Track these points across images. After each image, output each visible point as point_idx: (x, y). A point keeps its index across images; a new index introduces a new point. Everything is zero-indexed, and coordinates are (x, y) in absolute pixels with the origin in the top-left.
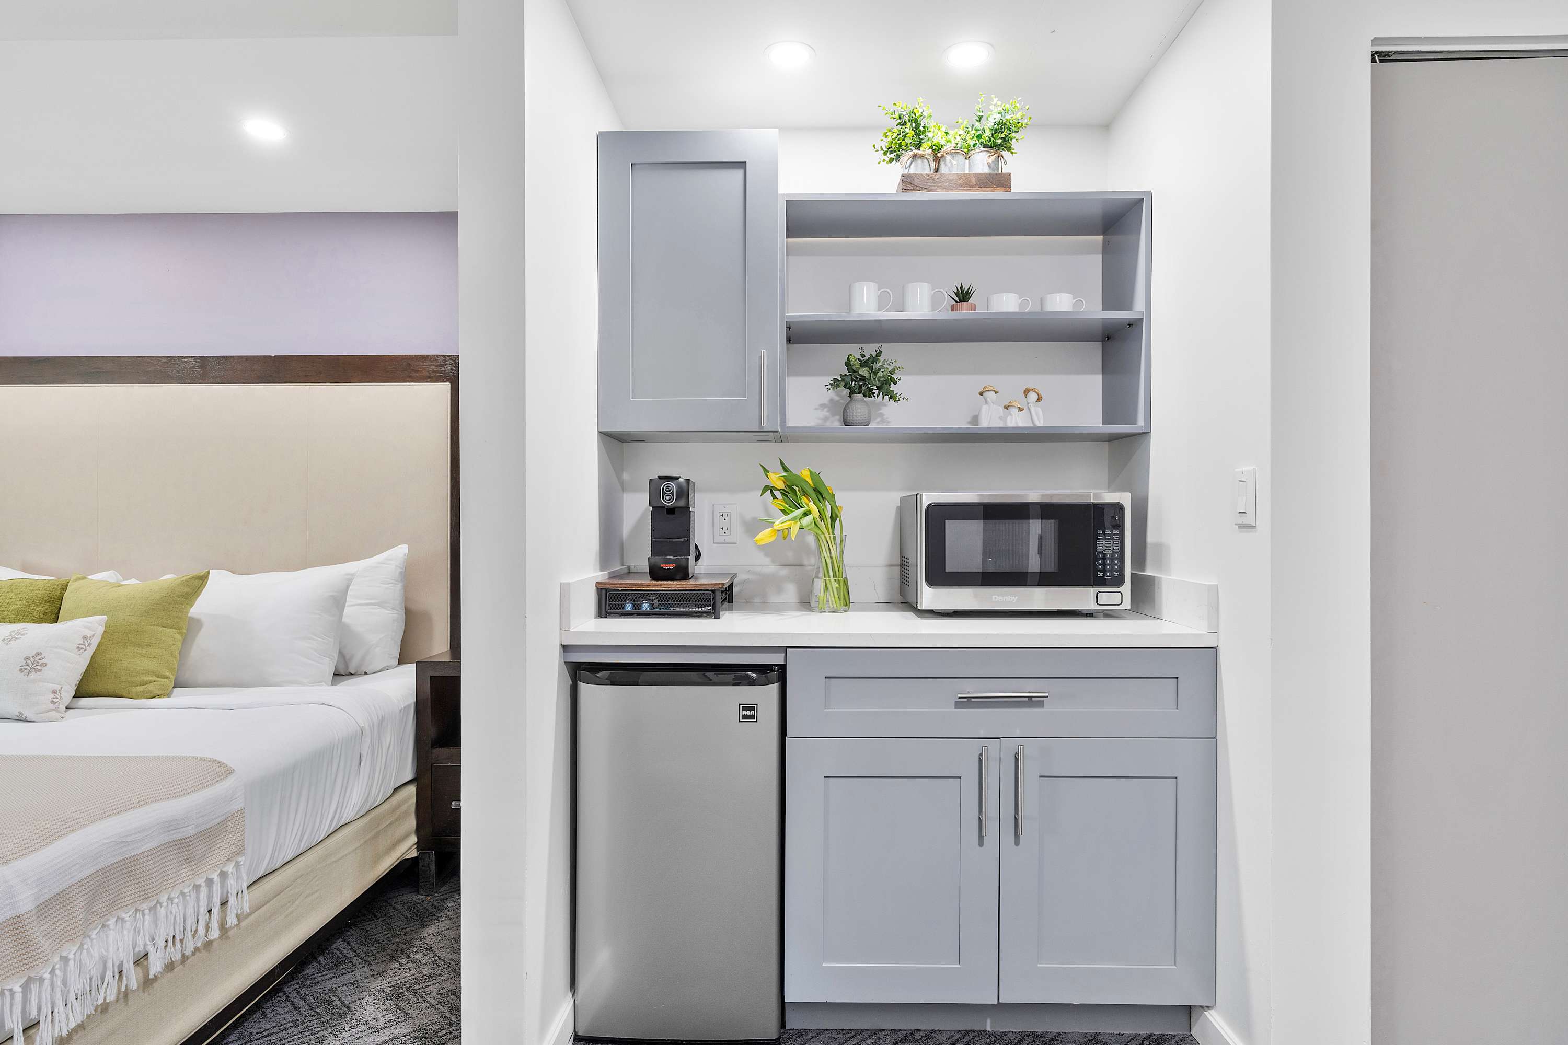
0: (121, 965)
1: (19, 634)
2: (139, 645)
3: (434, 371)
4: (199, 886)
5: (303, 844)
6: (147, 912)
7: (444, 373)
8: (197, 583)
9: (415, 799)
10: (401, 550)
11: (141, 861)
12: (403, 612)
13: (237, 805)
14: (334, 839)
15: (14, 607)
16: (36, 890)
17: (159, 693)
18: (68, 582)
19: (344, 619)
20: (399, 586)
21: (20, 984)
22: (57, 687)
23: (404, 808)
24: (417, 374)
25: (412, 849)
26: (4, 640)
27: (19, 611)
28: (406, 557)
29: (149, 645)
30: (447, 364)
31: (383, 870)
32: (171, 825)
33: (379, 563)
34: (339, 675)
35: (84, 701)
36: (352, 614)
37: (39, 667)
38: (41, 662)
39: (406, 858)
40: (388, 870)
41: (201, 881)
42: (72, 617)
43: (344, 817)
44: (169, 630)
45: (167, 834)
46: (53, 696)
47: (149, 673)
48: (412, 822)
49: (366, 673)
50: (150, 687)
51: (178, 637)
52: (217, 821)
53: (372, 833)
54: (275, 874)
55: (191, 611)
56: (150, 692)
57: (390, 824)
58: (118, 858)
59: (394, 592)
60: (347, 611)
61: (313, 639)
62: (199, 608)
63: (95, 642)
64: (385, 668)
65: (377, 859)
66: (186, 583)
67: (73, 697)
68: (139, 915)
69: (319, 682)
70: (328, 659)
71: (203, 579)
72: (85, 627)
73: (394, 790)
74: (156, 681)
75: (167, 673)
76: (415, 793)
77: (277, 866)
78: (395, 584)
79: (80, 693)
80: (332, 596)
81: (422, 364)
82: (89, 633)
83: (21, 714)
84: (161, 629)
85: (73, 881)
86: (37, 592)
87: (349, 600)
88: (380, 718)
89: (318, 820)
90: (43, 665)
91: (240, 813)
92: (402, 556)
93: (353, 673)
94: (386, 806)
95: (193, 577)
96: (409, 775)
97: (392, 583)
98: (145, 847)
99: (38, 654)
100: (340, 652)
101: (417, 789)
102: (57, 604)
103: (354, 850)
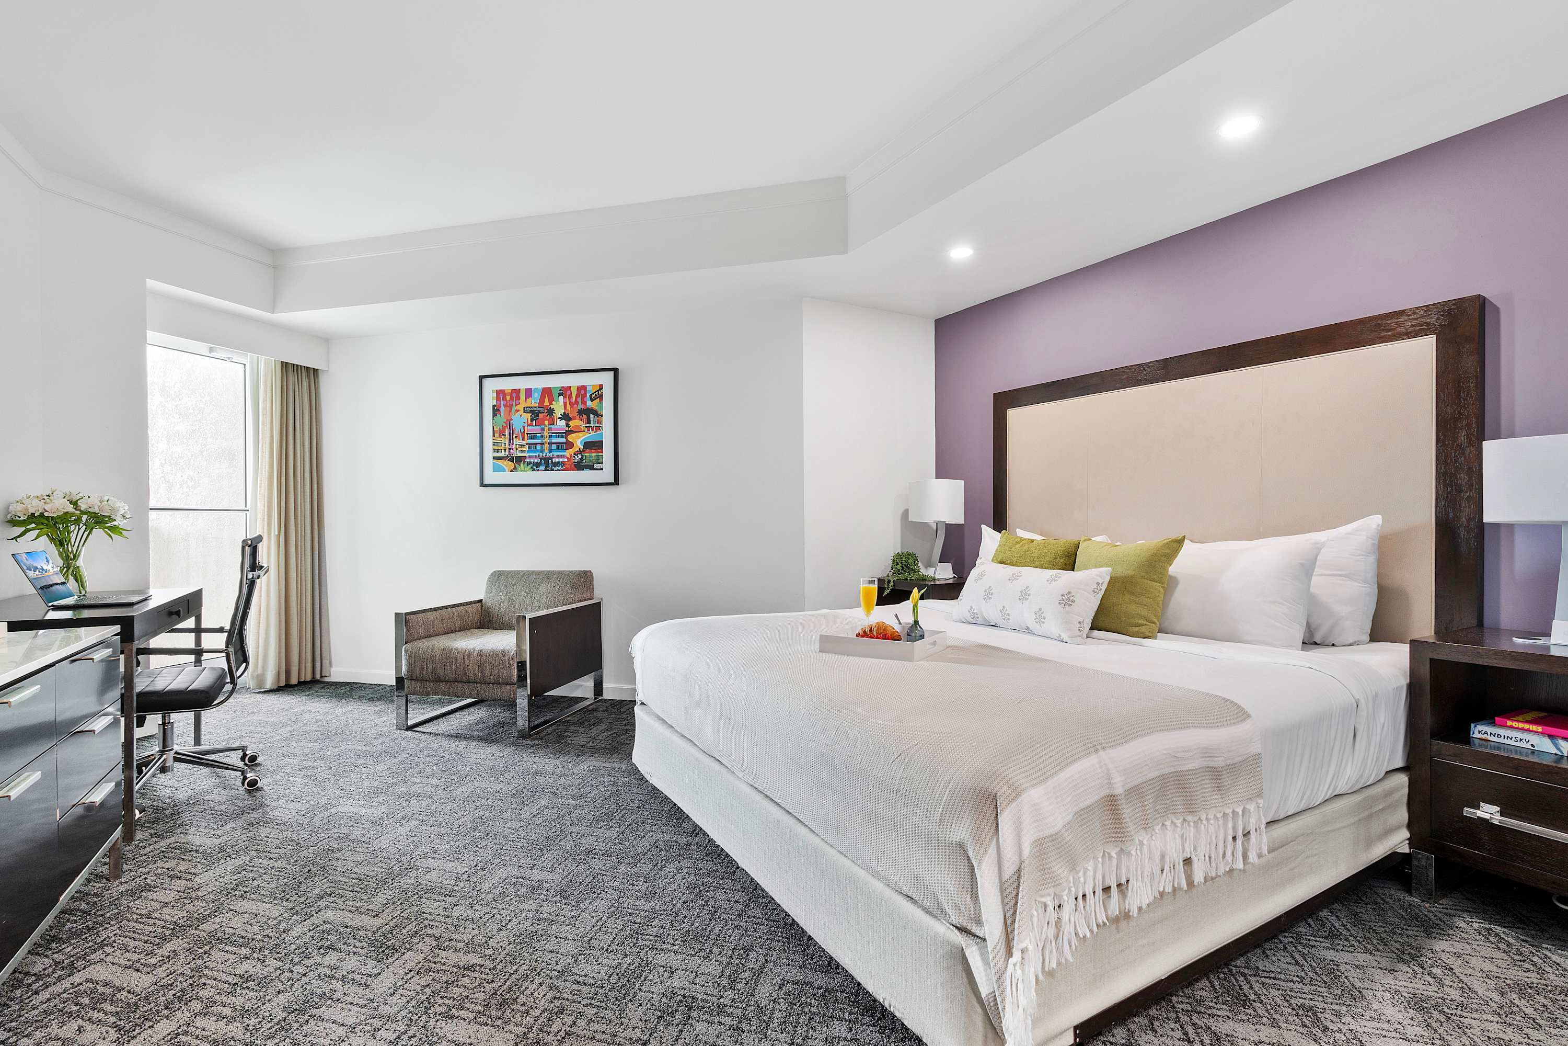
0: (1174, 863)
1: (1056, 577)
2: (1133, 594)
3: (1412, 326)
4: (1228, 814)
5: (1304, 801)
6: (1192, 824)
7: (1428, 325)
8: (1175, 545)
9: (1406, 790)
10: (1374, 522)
11: (1187, 777)
12: (1376, 587)
13: (1256, 748)
14: (1330, 807)
15: (1048, 559)
16: (1123, 778)
17: (1149, 635)
18: (1079, 543)
19: (1312, 589)
20: (1372, 559)
21: (1115, 852)
22: (1081, 619)
23: (1396, 796)
24: (1390, 333)
25: (1403, 844)
26: (1048, 581)
27: (1050, 561)
28: (1379, 528)
29: (1141, 594)
30: (1431, 314)
31: (1377, 856)
32: (1208, 752)
33: (1347, 534)
34: (1310, 642)
35: (1096, 633)
36: (1320, 584)
37: (1070, 603)
38: (1072, 598)
39: (1398, 851)
40: (1380, 858)
41: (1229, 811)
42: (1086, 567)
43: (1339, 787)
44: (1155, 583)
45: (1204, 759)
46: (1079, 626)
47: (1141, 617)
48: (1403, 815)
49: (1333, 645)
50: (1143, 629)
51: (1162, 590)
52: (1240, 759)
53: (1367, 813)
54: (1281, 824)
55: (1170, 570)
56: (1142, 633)
57: (1383, 809)
58: (1172, 770)
59: (1367, 566)
60: (1315, 580)
61: (1283, 605)
62: (1176, 568)
63: (1104, 587)
64: (1355, 642)
65: (1369, 843)
66: (1167, 545)
67: (1090, 629)
68: (1186, 825)
69: (1290, 646)
70: (1298, 625)
71: (1180, 542)
72: (1097, 575)
73: (1387, 773)
74: (1147, 625)
75: (1155, 620)
76: (1408, 784)
77: (1281, 818)
78: (1368, 556)
79: (1096, 626)
80: (1301, 564)
81: (1396, 321)
82: (1101, 581)
83: (1060, 636)
84: (1149, 582)
85: (1144, 779)
86: (1060, 548)
87: (1317, 570)
88: (1374, 693)
89: (1317, 783)
90: (1073, 601)
91: (1256, 758)
92: (1374, 526)
93: (1318, 642)
94: (1378, 789)
95: (1172, 541)
96: (1399, 762)
97: (1363, 555)
98: (1190, 766)
99: (1069, 593)
100: (1307, 622)
101: (1409, 780)
102: (1073, 559)
103: (1350, 825)
